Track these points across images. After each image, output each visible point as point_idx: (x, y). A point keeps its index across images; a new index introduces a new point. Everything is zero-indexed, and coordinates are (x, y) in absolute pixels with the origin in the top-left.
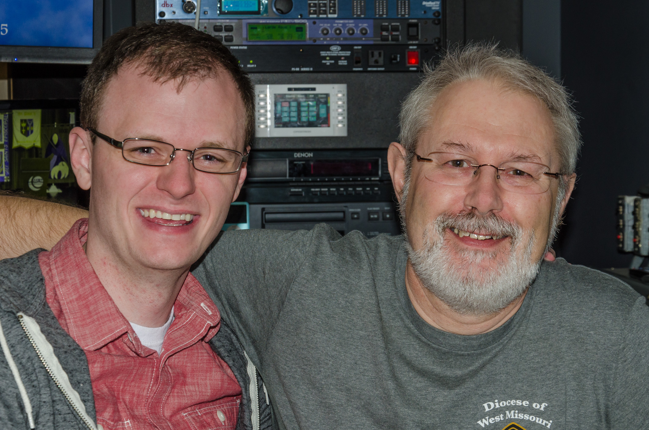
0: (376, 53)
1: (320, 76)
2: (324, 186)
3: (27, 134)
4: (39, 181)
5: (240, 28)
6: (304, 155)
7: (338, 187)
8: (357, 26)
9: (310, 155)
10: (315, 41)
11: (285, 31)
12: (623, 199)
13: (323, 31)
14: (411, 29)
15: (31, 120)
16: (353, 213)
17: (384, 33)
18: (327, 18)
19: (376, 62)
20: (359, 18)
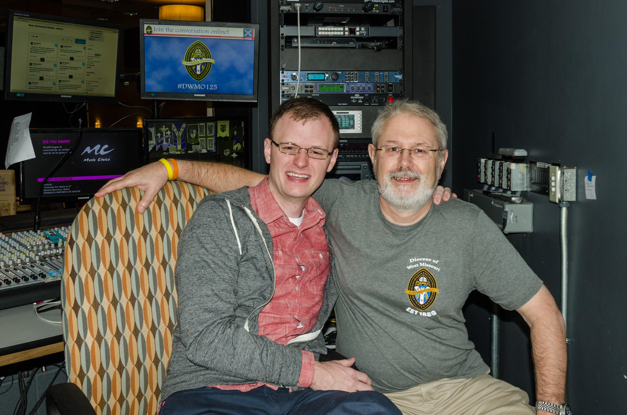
0: (374, 97)
1: (350, 107)
2: (352, 155)
3: (223, 131)
4: (228, 151)
5: (316, 86)
6: (343, 141)
7: (358, 155)
8: (366, 86)
9: (346, 141)
10: (348, 92)
11: (336, 88)
12: (480, 160)
13: (352, 88)
14: (389, 87)
15: (225, 125)
16: (364, 166)
17: (378, 89)
18: (354, 82)
19: (375, 101)
20: (367, 82)
